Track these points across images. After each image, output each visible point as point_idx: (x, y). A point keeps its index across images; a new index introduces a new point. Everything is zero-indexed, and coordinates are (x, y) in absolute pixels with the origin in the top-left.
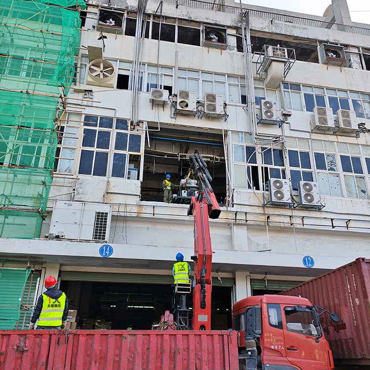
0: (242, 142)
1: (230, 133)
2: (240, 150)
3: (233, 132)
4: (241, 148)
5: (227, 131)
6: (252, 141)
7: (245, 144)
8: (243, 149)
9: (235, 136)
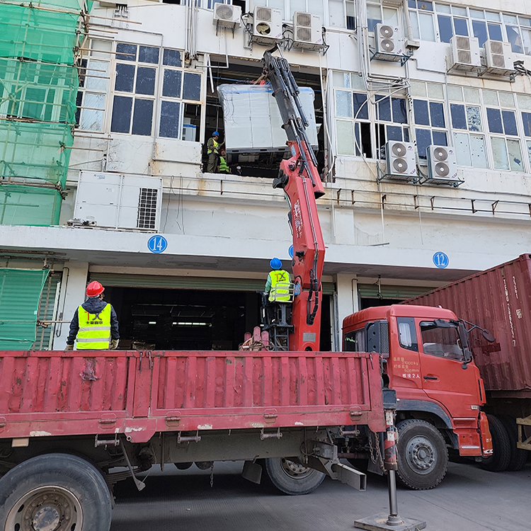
0: (347, 86)
1: (330, 73)
2: (344, 99)
3: (335, 71)
4: (346, 95)
5: (326, 69)
6: (362, 86)
7: (352, 90)
8: (349, 97)
9: (338, 78)
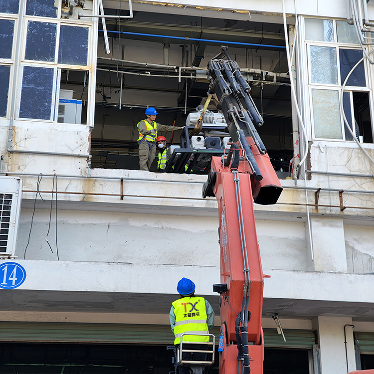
0: (329, 40)
1: (301, 22)
2: (325, 59)
3: (309, 18)
4: (328, 52)
5: (293, 16)
6: (354, 39)
7: (337, 45)
8: (332, 56)
9: (314, 29)
